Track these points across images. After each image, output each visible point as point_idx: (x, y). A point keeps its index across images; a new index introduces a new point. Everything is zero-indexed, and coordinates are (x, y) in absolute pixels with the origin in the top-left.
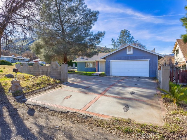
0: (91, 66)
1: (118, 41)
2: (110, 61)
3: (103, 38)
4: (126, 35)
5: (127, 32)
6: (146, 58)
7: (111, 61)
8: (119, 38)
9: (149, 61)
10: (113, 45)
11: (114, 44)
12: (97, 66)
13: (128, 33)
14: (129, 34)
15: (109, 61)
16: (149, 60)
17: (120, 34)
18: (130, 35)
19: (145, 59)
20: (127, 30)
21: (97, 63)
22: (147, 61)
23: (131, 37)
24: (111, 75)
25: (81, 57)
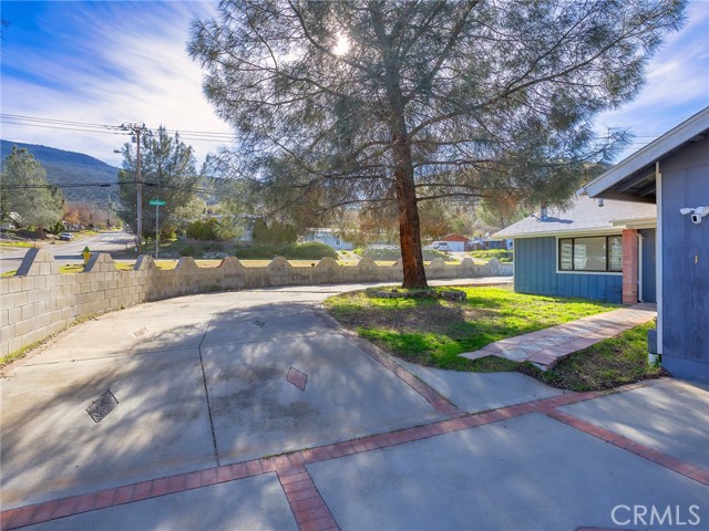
15: (701, 212)
25: (537, 214)
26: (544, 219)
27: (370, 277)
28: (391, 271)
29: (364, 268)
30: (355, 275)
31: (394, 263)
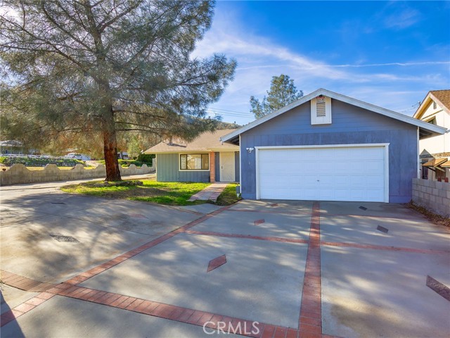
0: (196, 163)
1: (266, 102)
2: (254, 151)
3: (229, 82)
4: (285, 87)
5: (287, 82)
6: (377, 138)
7: (257, 148)
8: (267, 96)
9: (387, 148)
10: (254, 111)
11: (256, 108)
12: (213, 165)
13: (290, 83)
14: (292, 85)
15: (251, 149)
16: (387, 145)
17: (270, 86)
18: (295, 88)
19: (372, 143)
20: (287, 76)
21: (214, 155)
22: (382, 149)
23: (296, 94)
24: (257, 198)
25: (168, 141)
26: (171, 144)
27: (54, 178)
28: (70, 173)
29: (50, 171)
30: (42, 177)
31: (71, 168)
